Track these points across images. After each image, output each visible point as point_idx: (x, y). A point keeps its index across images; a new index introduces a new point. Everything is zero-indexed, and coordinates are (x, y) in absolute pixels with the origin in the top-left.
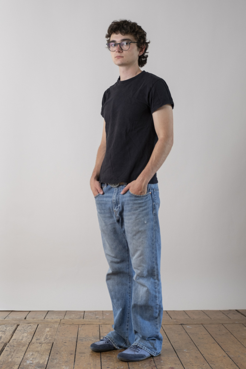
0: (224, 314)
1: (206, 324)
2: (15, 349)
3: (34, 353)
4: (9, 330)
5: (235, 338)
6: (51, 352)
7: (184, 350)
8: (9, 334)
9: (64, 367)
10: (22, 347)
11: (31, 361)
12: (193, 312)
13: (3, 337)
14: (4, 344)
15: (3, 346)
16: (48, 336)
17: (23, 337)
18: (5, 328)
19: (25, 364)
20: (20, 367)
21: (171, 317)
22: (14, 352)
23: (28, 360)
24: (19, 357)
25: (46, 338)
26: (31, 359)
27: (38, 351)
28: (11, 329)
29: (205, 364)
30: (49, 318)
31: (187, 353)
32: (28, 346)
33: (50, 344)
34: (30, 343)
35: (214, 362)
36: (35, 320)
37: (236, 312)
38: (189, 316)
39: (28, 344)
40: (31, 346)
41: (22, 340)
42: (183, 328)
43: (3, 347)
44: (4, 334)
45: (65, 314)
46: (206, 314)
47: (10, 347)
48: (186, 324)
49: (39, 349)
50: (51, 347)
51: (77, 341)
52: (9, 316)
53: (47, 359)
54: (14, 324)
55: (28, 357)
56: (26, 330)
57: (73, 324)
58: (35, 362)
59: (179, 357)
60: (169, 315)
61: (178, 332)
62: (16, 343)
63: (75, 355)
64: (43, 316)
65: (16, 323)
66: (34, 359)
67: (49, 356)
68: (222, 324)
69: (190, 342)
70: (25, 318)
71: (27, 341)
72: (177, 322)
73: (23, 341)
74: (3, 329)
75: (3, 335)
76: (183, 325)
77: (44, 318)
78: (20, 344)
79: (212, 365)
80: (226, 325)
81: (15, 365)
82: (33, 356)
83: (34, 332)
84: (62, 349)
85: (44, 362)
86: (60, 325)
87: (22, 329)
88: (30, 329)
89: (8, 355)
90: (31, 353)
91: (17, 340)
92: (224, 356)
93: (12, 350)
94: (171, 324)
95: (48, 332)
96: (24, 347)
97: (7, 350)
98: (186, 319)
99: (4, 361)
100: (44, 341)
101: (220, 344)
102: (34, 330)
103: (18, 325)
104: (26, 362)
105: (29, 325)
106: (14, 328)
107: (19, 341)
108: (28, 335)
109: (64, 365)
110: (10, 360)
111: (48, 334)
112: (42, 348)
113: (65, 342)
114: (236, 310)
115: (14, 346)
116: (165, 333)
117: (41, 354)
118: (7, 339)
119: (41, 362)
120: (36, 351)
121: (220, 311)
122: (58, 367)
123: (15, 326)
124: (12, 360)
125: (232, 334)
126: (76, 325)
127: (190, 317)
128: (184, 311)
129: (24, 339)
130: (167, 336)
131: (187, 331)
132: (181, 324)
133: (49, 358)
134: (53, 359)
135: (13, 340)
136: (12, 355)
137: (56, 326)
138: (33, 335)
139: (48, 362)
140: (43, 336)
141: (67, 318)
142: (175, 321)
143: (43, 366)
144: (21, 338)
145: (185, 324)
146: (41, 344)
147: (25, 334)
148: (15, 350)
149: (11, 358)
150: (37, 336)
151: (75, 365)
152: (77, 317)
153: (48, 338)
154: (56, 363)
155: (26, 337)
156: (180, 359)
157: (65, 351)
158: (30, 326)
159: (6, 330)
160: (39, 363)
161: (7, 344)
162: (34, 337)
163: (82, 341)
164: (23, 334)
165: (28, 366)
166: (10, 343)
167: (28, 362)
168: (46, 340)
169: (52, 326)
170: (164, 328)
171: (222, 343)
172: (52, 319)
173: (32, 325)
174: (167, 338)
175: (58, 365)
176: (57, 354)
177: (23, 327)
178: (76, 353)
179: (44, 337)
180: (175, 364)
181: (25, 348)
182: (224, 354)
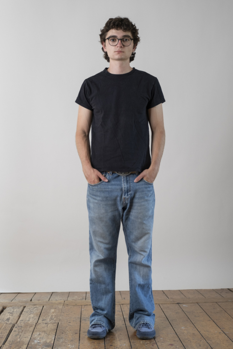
0: (218, 293)
1: (201, 303)
2: (23, 329)
3: (41, 333)
4: (16, 312)
5: (229, 316)
6: (56, 331)
7: (182, 328)
8: (16, 315)
9: (70, 346)
10: (29, 328)
11: (38, 340)
12: (188, 291)
13: (10, 319)
14: (12, 325)
15: (11, 326)
16: (54, 317)
17: (30, 318)
18: (13, 310)
19: (33, 343)
20: (28, 346)
21: (168, 296)
22: (22, 332)
23: (35, 339)
24: (27, 337)
25: (51, 319)
26: (38, 339)
27: (45, 331)
28: (18, 311)
29: (202, 341)
30: (54, 299)
31: (185, 330)
32: (35, 327)
33: (55, 324)
34: (36, 324)
35: (210, 338)
36: (40, 301)
37: (229, 290)
38: (184, 295)
39: (35, 324)
40: (38, 327)
41: (29, 320)
42: (179, 307)
43: (12, 328)
44: (12, 315)
45: (68, 296)
46: (200, 293)
47: (18, 327)
48: (183, 303)
49: (45, 329)
50: (57, 327)
51: (81, 321)
52: (15, 298)
53: (53, 338)
54: (21, 306)
55: (35, 337)
56: (32, 312)
57: (76, 305)
58: (42, 341)
59: (178, 335)
60: (166, 295)
61: (175, 310)
62: (23, 324)
63: (80, 334)
64: (47, 297)
65: (23, 305)
66: (41, 339)
67: (55, 336)
68: (216, 302)
69: (187, 320)
70: (31, 300)
71: (33, 322)
72: (174, 301)
73: (30, 322)
74: (10, 311)
75: (11, 317)
76: (179, 304)
77: (48, 300)
78: (27, 325)
79: (209, 342)
80: (220, 303)
81: (23, 344)
82: (40, 336)
83: (40, 313)
84: (67, 329)
85: (51, 341)
86: (64, 306)
87: (28, 311)
88: (36, 310)
89: (16, 336)
90: (38, 333)
91: (24, 321)
92: (220, 333)
93: (20, 330)
94: (168, 304)
95: (53, 312)
96: (32, 327)
97: (15, 331)
98: (182, 298)
99: (13, 341)
100: (50, 321)
101: (215, 321)
102: (40, 311)
103: (24, 307)
104: (33, 341)
105: (35, 306)
106: (21, 310)
107: (26, 321)
108: (34, 316)
109: (69, 343)
110: (19, 340)
111: (53, 315)
112: (48, 328)
113: (70, 322)
114: (228, 289)
115: (21, 327)
116: (163, 312)
117: (48, 334)
118: (15, 320)
119: (48, 341)
120: (43, 331)
121: (213, 290)
122: (64, 345)
123: (22, 308)
124: (20, 339)
125: (226, 312)
126: (79, 306)
127: (185, 297)
128: (179, 290)
129: (31, 320)
130: (165, 314)
131: (184, 310)
132: (178, 303)
133: (55, 337)
134: (59, 338)
135: (21, 321)
136: (20, 335)
137: (60, 307)
138: (39, 316)
139: (54, 341)
140: (48, 317)
141: (70, 299)
142: (172, 300)
143: (50, 345)
144: (28, 319)
145: (181, 303)
146: (47, 325)
147: (32, 316)
148: (22, 331)
149: (19, 338)
150: (43, 317)
151: (80, 343)
152: (80, 298)
153: (53, 318)
154: (62, 342)
155: (33, 318)
156: (178, 337)
157: (70, 331)
158: (36, 308)
159: (13, 311)
160: (46, 342)
161: (15, 325)
162: (40, 318)
163: (86, 321)
164: (30, 316)
165: (36, 345)
166: (17, 324)
167: (36, 342)
168: (52, 321)
169: (57, 307)
170: (162, 308)
171: (217, 320)
172: (57, 300)
173: (37, 306)
174: (165, 317)
175: (64, 344)
176: (63, 333)
177: (29, 309)
178: (81, 332)
179: (50, 318)
180: (174, 341)
181: (32, 329)
182: (220, 331)
